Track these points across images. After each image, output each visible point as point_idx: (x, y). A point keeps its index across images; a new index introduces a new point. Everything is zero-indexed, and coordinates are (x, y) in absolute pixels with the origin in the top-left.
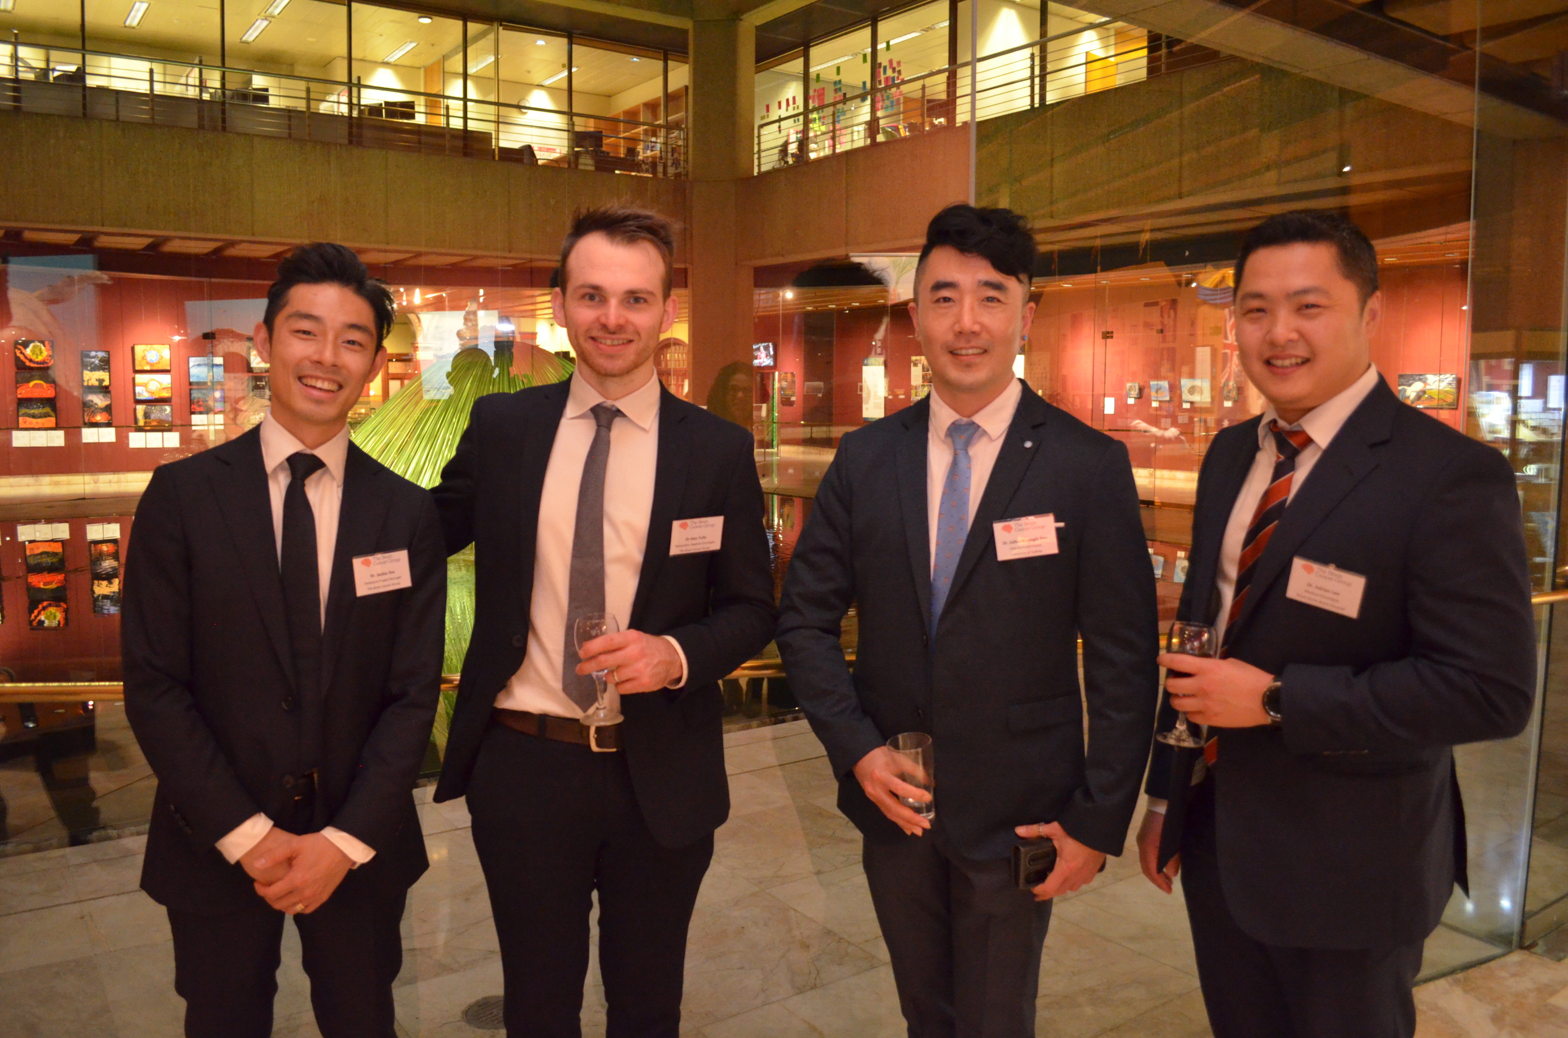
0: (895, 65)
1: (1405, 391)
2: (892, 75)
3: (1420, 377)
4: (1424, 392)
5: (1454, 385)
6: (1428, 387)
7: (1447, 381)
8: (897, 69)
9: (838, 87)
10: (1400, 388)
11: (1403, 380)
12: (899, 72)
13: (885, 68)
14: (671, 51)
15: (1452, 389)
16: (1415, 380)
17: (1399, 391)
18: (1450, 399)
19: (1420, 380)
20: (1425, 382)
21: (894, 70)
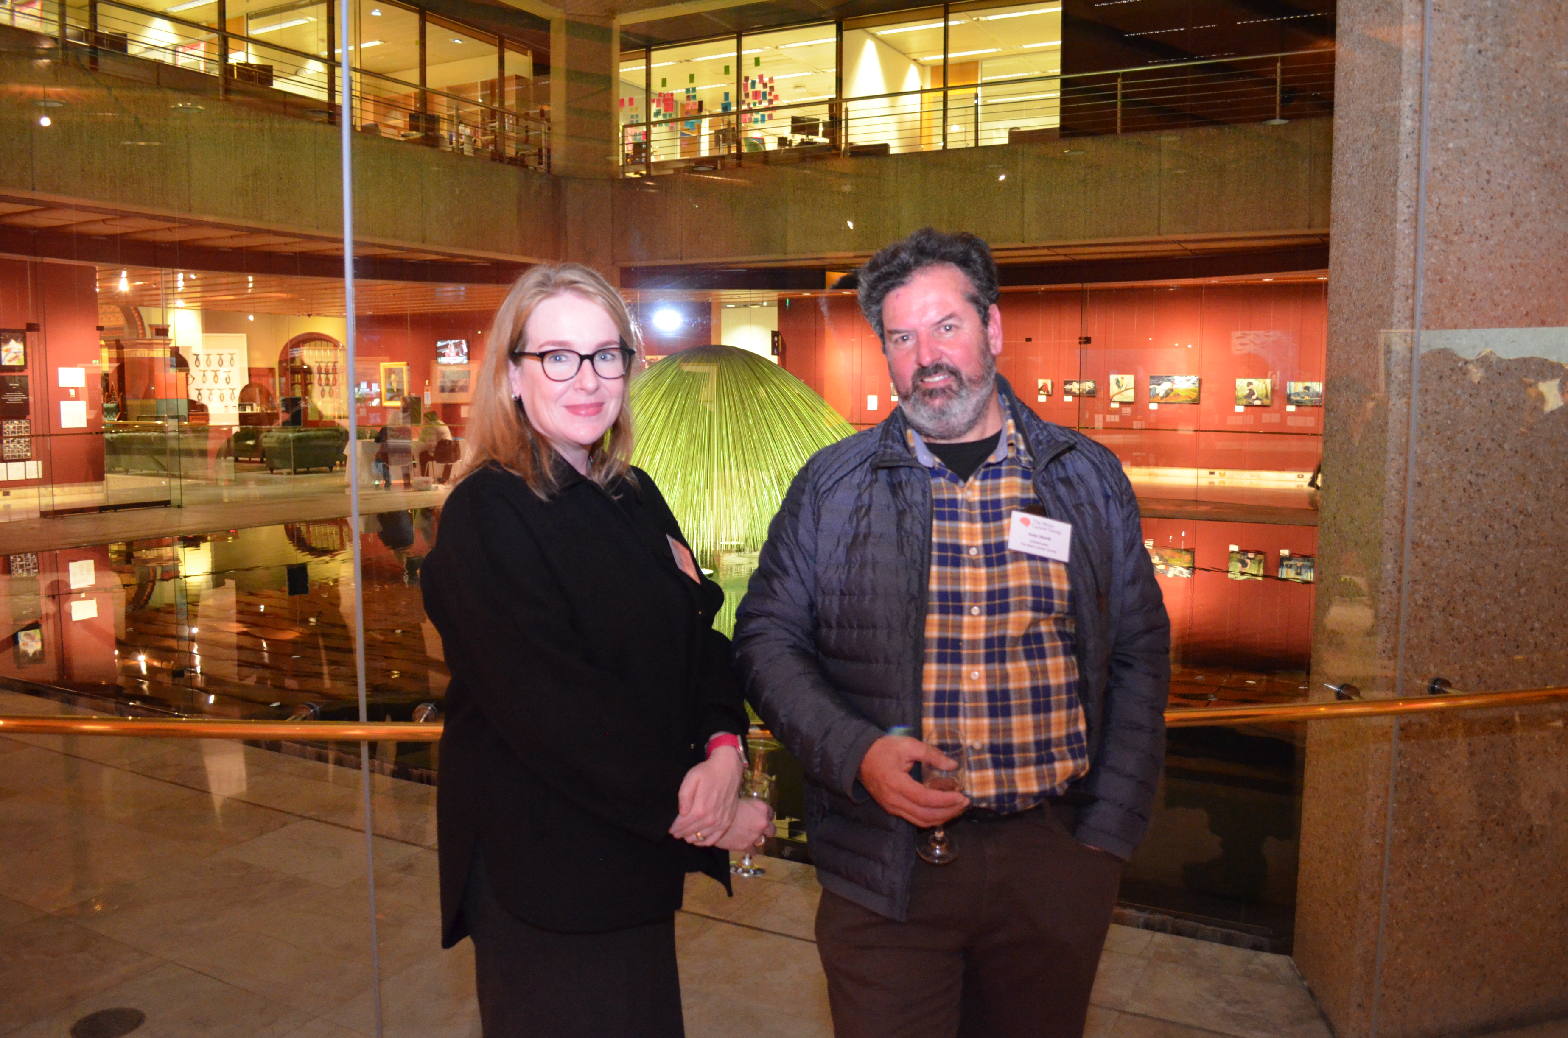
0: (766, 80)
1: (1155, 389)
2: (763, 90)
3: (1168, 378)
4: (1172, 390)
5: (1197, 385)
6: (1175, 386)
7: (1192, 381)
8: (769, 85)
9: (692, 94)
10: (1151, 387)
11: (1153, 381)
12: (772, 88)
13: (753, 83)
14: (508, 38)
15: (1195, 387)
16: (1163, 380)
17: (1150, 390)
18: (1194, 395)
19: (1169, 380)
20: (1173, 382)
21: (765, 85)
